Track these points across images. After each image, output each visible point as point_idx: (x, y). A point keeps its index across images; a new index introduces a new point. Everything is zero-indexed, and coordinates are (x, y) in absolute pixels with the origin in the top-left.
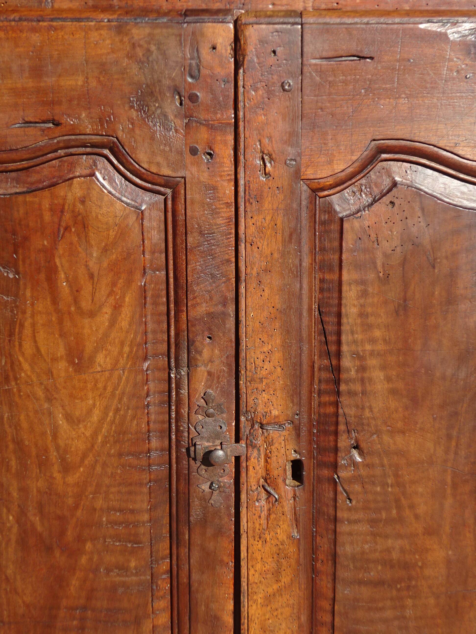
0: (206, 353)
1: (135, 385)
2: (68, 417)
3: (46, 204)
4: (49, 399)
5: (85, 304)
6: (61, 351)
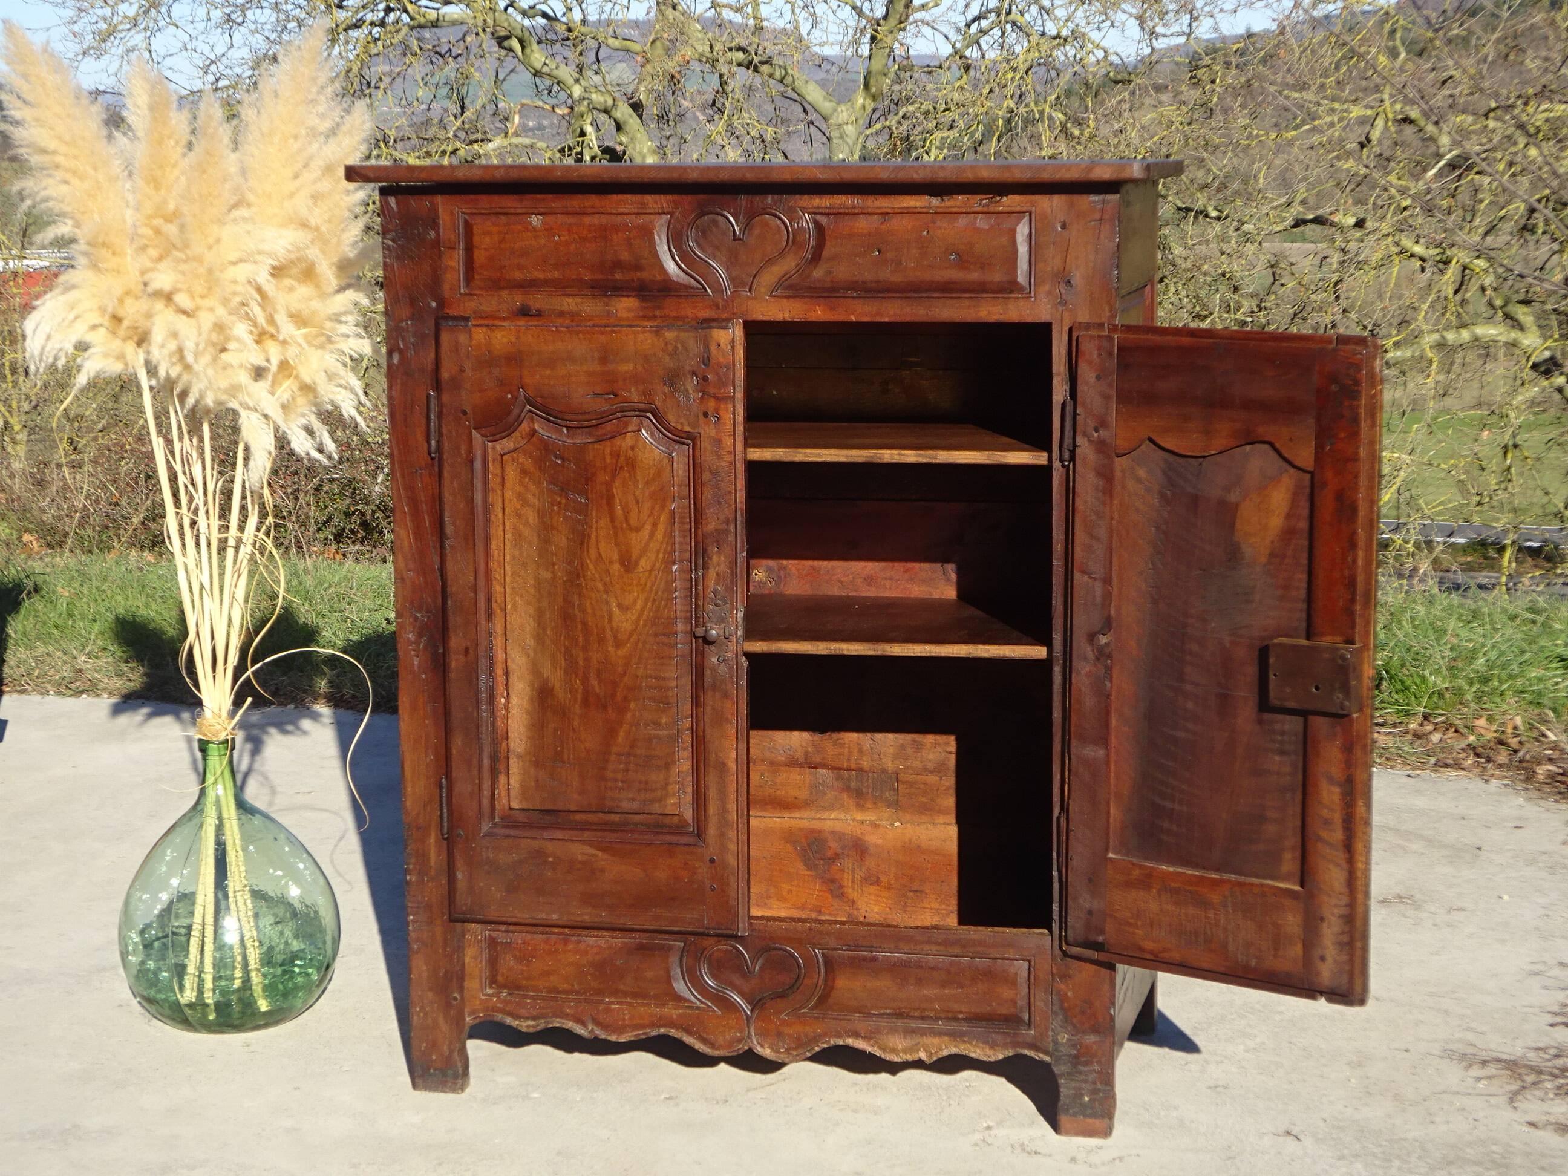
0: (715, 559)
1: (667, 581)
2: (620, 606)
3: (608, 451)
4: (607, 592)
5: (633, 522)
6: (616, 557)
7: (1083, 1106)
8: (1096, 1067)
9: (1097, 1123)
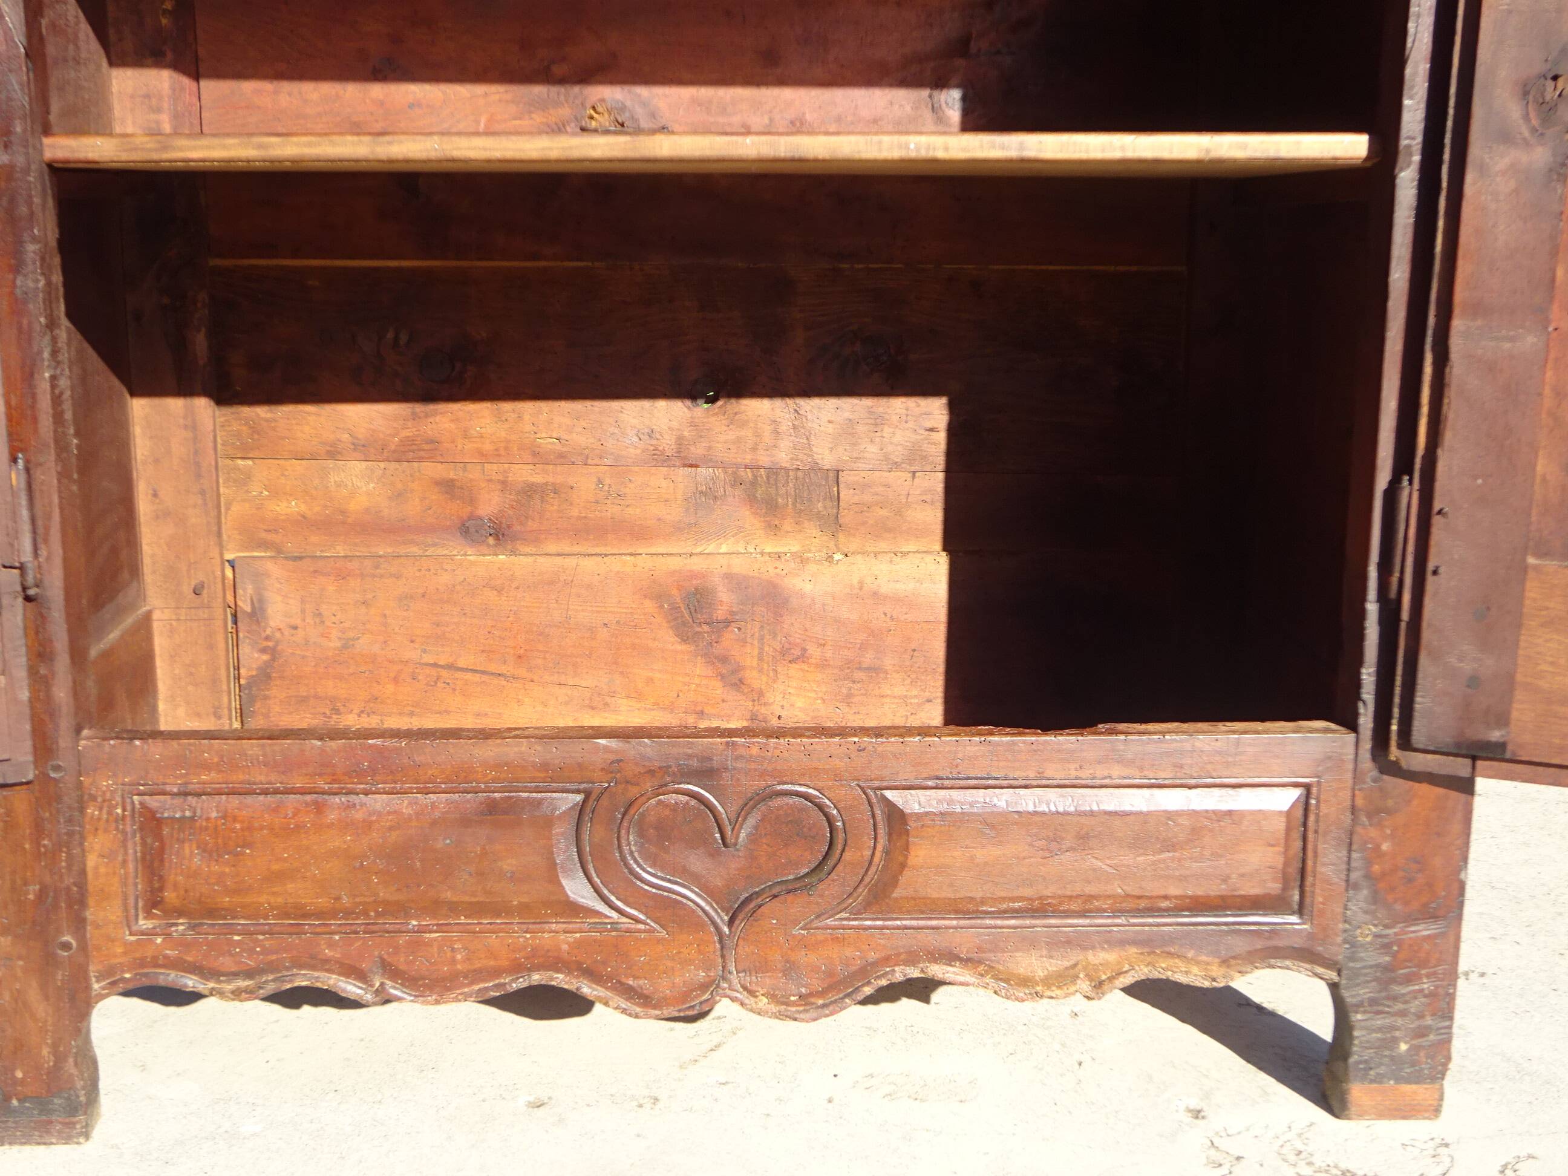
7: (1397, 1061)
8: (1426, 986)
9: (1420, 1092)
